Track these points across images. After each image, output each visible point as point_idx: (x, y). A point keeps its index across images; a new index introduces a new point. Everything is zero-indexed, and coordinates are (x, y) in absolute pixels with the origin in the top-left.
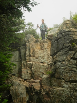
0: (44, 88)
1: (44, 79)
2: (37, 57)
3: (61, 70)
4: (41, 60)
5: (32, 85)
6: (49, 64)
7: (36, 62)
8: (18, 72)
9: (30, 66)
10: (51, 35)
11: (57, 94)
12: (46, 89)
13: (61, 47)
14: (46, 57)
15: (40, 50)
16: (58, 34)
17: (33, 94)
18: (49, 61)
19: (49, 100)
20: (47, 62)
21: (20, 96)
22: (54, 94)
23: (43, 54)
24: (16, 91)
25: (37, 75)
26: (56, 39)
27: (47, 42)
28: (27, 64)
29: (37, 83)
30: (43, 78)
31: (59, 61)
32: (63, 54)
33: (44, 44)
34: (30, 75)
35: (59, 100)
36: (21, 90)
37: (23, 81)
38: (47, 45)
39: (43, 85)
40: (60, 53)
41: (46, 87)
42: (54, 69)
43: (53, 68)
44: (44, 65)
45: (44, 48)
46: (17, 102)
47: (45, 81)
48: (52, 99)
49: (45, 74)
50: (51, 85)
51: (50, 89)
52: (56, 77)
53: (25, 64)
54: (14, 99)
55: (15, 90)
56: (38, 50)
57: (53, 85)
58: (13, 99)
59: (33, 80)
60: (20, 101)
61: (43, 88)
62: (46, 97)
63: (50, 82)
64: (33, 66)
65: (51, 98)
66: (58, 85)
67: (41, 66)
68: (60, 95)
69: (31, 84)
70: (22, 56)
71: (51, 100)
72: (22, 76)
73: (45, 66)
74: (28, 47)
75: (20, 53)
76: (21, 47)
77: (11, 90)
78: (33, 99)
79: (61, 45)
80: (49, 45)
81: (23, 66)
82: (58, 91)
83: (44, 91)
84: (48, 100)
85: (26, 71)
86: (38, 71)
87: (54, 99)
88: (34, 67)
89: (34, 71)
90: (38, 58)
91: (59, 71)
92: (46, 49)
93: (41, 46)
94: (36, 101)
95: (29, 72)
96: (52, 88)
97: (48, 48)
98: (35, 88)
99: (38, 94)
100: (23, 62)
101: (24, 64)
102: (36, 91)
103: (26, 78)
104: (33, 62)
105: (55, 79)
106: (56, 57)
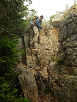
0: (53, 76)
1: (52, 67)
2: (42, 43)
3: (73, 57)
4: (46, 47)
5: (39, 73)
6: (55, 51)
7: (42, 49)
8: (22, 60)
9: (35, 53)
10: (56, 21)
11: (69, 82)
12: (55, 77)
13: (71, 32)
14: (51, 44)
15: (45, 36)
16: (68, 18)
17: (41, 83)
18: (55, 48)
19: (60, 89)
20: (53, 48)
21: (30, 85)
22: (66, 83)
23: (48, 41)
24: (26, 79)
25: (43, 62)
26: (65, 24)
27: (52, 29)
28: (31, 52)
29: (44, 70)
30: (51, 65)
31: (70, 47)
32: (74, 39)
33: (49, 30)
34: (35, 62)
35: (72, 90)
36: (30, 78)
37: (28, 68)
38: (52, 32)
39: (51, 72)
40: (71, 38)
41: (55, 75)
42: (64, 55)
43: (62, 54)
44: (49, 52)
45: (49, 35)
46: (27, 91)
47: (53, 69)
48: (63, 87)
49: (51, 62)
50: (61, 73)
51: (60, 77)
52: (66, 64)
53: (30, 51)
54: (24, 88)
55: (24, 78)
56: (43, 37)
57: (62, 72)
58: (22, 88)
59: (40, 68)
60: (31, 91)
61: (51, 76)
62: (56, 86)
63: (59, 69)
64: (38, 53)
65: (61, 87)
66: (68, 73)
67: (47, 53)
68: (73, 84)
69: (37, 72)
70: (25, 43)
71: (62, 89)
72: (27, 63)
73: (51, 53)
74: (32, 33)
75: (23, 40)
76: (24, 34)
77: (20, 78)
78: (41, 87)
79: (71, 30)
80: (54, 32)
81: (27, 53)
82: (71, 79)
83: (53, 79)
84: (58, 89)
85: (31, 58)
86: (44, 58)
87: (66, 88)
88: (40, 54)
89: (40, 58)
90: (43, 45)
91: (71, 58)
92: (51, 35)
93: (45, 32)
94: (45, 90)
95: (34, 59)
96: (62, 76)
97: (53, 34)
98: (43, 76)
99: (47, 83)
100: (27, 49)
101: (28, 52)
102: (44, 79)
103: (31, 65)
104: (38, 49)
105: (65, 66)
106: (66, 43)
